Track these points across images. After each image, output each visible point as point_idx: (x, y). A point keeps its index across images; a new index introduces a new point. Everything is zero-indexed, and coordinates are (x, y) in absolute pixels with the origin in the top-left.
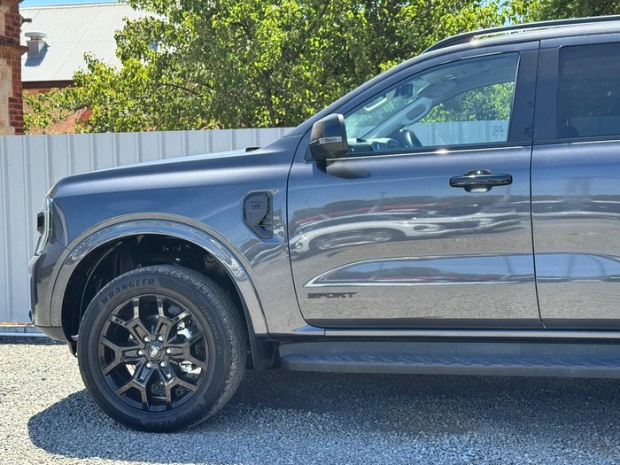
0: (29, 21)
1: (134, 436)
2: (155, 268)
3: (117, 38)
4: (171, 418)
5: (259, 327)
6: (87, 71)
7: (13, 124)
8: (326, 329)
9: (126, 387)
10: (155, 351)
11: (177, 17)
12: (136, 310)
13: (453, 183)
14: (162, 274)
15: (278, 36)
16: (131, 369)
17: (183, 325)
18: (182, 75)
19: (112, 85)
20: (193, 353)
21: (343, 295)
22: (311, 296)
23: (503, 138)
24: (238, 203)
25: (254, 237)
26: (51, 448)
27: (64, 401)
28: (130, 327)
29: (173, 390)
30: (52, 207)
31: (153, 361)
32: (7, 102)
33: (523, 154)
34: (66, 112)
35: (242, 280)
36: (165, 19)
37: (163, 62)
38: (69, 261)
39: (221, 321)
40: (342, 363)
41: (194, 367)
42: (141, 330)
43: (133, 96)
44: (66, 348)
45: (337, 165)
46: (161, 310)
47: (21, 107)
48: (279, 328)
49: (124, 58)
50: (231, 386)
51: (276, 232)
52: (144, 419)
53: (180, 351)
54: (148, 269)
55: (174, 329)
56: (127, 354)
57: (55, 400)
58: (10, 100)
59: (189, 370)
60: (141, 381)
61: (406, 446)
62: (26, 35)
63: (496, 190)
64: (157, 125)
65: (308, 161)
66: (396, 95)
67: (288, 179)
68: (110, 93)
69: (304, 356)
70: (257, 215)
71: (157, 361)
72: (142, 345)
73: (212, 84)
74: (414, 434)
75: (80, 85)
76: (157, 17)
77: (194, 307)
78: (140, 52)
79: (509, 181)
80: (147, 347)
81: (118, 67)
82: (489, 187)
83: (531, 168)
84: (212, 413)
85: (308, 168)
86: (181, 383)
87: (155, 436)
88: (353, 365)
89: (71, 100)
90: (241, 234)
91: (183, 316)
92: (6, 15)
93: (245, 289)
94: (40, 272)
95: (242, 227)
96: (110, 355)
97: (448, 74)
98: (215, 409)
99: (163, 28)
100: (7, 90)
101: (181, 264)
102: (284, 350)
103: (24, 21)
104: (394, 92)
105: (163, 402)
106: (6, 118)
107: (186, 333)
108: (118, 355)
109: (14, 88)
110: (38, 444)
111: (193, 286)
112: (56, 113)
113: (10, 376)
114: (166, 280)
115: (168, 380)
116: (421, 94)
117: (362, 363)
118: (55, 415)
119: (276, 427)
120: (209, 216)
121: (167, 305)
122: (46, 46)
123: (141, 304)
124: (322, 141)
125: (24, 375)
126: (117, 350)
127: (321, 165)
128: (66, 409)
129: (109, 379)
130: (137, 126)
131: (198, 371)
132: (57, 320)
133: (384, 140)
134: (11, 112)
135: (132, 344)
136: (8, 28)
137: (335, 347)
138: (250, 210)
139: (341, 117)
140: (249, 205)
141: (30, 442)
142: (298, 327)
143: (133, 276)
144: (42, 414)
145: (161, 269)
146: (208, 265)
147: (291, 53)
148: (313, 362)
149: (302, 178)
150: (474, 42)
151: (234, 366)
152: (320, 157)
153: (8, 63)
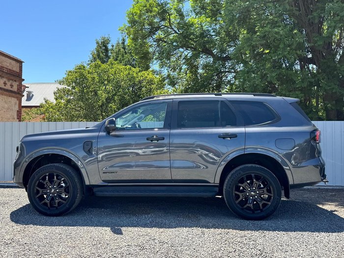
0: (28, 87)
1: (45, 218)
2: (54, 164)
3: (54, 93)
4: (57, 212)
5: (87, 183)
6: (44, 103)
7: (18, 119)
8: (108, 183)
9: (43, 202)
10: (53, 191)
11: (74, 88)
12: (47, 177)
13: (147, 139)
14: (56, 166)
15: (104, 96)
16: (45, 196)
17: (62, 182)
18: (75, 105)
19: (52, 107)
20: (65, 191)
21: (114, 173)
22: (104, 173)
23: (162, 126)
24: (82, 145)
25: (86, 154)
26: (17, 222)
27: (24, 206)
28: (45, 183)
29: (59, 203)
30: (21, 144)
31: (52, 194)
32: (16, 112)
33: (168, 131)
34: (37, 115)
35: (82, 168)
36: (70, 88)
37: (68, 101)
38: (26, 161)
39: (75, 180)
40: (113, 193)
41: (66, 195)
42: (49, 184)
43: (58, 111)
44: (24, 189)
45: (113, 133)
46: (55, 177)
47: (21, 113)
48: (93, 182)
49: (56, 99)
50: (77, 201)
51: (93, 153)
52: (48, 212)
53: (61, 190)
54: (52, 164)
55: (60, 183)
56: (44, 191)
57: (21, 206)
58: (17, 111)
59: (64, 196)
60: (48, 200)
61: (131, 219)
62: (27, 92)
63: (160, 142)
64: (66, 120)
65: (104, 132)
66: (132, 113)
67: (98, 137)
68: (51, 110)
69: (101, 191)
70: (88, 148)
71: (53, 193)
72: (49, 189)
73: (84, 108)
74: (134, 215)
75: (42, 107)
76: (67, 87)
77: (66, 176)
78: (61, 98)
79: (164, 139)
80: (51, 189)
81: (55, 102)
82: (158, 141)
83: (170, 135)
84: (71, 210)
85: (104, 134)
86: (62, 201)
87: (52, 218)
88: (116, 194)
89: (39, 112)
90: (82, 154)
91: (63, 179)
92: (18, 85)
93: (83, 171)
94: (16, 165)
95: (83, 151)
96: (38, 192)
97: (148, 107)
98: (72, 209)
99: (69, 91)
100: (17, 108)
101: (63, 163)
102: (95, 190)
103: (26, 87)
104: (131, 112)
105: (55, 207)
106: (16, 117)
107: (63, 185)
108: (41, 192)
109: (19, 107)
110: (12, 221)
111: (66, 170)
112: (34, 116)
113: (7, 198)
114: (57, 168)
115: (56, 200)
116: (141, 113)
117: (118, 193)
118: (20, 211)
119: (92, 214)
120: (73, 148)
121: (57, 176)
122: (33, 95)
123: (49, 176)
124: (108, 126)
125: (12, 198)
126: (41, 190)
127: (109, 133)
128: (24, 209)
129: (37, 200)
130: (60, 120)
131: (67, 197)
132: (21, 181)
133: (130, 126)
134: (17, 115)
135: (45, 188)
136: (18, 89)
137: (111, 189)
138: (85, 146)
139: (114, 119)
140: (85, 145)
141: (10, 220)
142: (100, 182)
143: (47, 167)
144: (16, 211)
145: (56, 164)
146: (72, 163)
147: (109, 100)
148: (104, 193)
149: (102, 137)
150: (155, 99)
151: (78, 195)
152: (108, 131)
153: (17, 100)
